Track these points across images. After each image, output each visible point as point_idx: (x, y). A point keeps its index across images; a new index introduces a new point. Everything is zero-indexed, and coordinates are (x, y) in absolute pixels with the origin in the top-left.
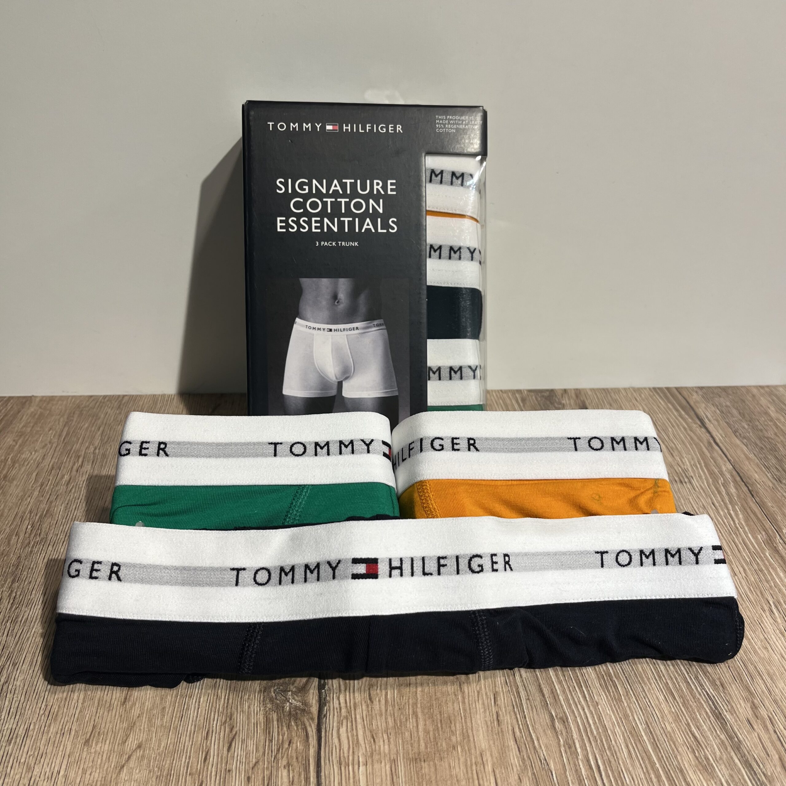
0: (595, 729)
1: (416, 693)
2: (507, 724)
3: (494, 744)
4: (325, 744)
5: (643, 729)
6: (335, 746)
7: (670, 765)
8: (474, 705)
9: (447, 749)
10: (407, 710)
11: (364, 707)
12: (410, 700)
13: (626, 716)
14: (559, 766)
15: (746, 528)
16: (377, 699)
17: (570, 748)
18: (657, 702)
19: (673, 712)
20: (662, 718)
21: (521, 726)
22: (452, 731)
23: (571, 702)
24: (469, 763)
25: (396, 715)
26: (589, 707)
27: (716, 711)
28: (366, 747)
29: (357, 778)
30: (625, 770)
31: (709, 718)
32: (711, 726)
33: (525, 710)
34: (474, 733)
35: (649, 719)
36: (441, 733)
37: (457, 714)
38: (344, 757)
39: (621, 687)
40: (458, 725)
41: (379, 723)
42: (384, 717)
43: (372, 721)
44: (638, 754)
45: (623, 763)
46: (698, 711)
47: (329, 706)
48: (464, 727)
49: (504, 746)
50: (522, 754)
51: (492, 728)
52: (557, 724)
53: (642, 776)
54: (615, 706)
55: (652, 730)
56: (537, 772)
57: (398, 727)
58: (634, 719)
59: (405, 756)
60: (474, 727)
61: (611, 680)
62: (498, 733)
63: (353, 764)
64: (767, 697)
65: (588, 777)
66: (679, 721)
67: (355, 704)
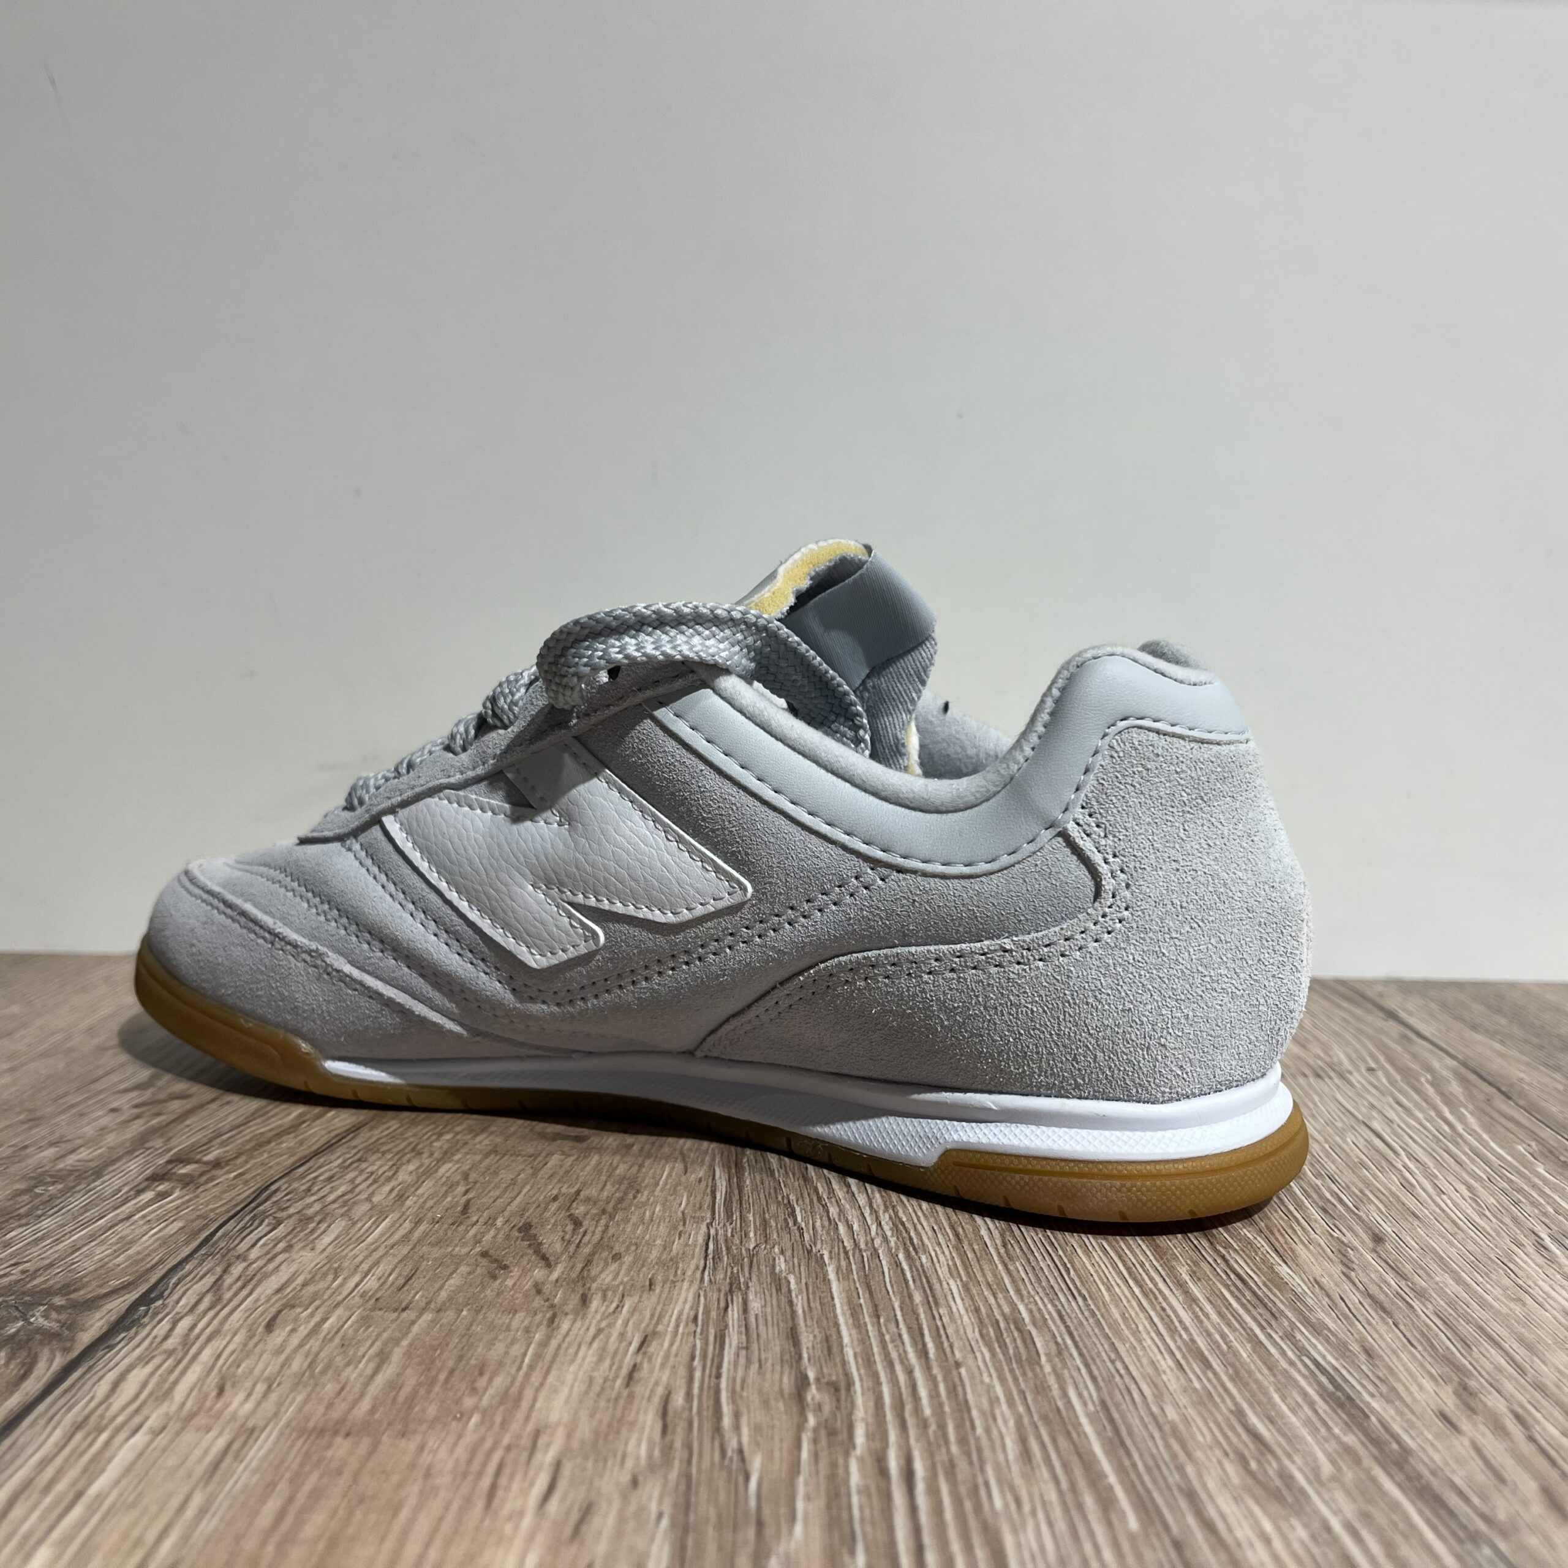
0: (932, 1406)
1: (413, 1322)
2: (656, 1383)
3: (592, 1416)
4: (66, 1391)
5: (1088, 1415)
6: (92, 1398)
7: (1155, 1482)
8: (571, 1351)
9: (436, 1420)
10: (362, 1350)
11: (238, 1338)
12: (386, 1335)
13: (1041, 1389)
14: (780, 1466)
15: (1485, 1136)
16: (289, 1328)
17: (832, 1433)
18: (1150, 1370)
19: (1195, 1389)
20: (1159, 1396)
21: (696, 1391)
22: (474, 1390)
23: (877, 1358)
24: (488, 1444)
25: (322, 1355)
26: (928, 1368)
27: (1339, 1394)
28: (183, 1404)
29: (107, 1454)
30: (1000, 1482)
31: (1312, 1404)
32: (1315, 1419)
33: (725, 1365)
34: (542, 1395)
35: (1112, 1398)
36: (437, 1389)
37: (509, 1362)
38: (102, 1416)
39: (1046, 1342)
40: (499, 1381)
41: (261, 1365)
42: (282, 1357)
43: (242, 1361)
44: (1054, 1456)
45: (998, 1468)
46: (1278, 1390)
47: (136, 1334)
48: (517, 1384)
49: (620, 1421)
50: (669, 1437)
51: (603, 1389)
52: (813, 1394)
53: (1053, 1496)
54: (1012, 1371)
55: (1116, 1415)
56: (699, 1471)
57: (312, 1376)
58: (1065, 1395)
59: (294, 1423)
60: (547, 1386)
61: (1018, 1329)
62: (617, 1399)
63: (118, 1430)
64: (1510, 1378)
65: (865, 1492)
66: (1210, 1406)
67: (217, 1332)
